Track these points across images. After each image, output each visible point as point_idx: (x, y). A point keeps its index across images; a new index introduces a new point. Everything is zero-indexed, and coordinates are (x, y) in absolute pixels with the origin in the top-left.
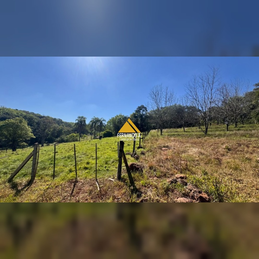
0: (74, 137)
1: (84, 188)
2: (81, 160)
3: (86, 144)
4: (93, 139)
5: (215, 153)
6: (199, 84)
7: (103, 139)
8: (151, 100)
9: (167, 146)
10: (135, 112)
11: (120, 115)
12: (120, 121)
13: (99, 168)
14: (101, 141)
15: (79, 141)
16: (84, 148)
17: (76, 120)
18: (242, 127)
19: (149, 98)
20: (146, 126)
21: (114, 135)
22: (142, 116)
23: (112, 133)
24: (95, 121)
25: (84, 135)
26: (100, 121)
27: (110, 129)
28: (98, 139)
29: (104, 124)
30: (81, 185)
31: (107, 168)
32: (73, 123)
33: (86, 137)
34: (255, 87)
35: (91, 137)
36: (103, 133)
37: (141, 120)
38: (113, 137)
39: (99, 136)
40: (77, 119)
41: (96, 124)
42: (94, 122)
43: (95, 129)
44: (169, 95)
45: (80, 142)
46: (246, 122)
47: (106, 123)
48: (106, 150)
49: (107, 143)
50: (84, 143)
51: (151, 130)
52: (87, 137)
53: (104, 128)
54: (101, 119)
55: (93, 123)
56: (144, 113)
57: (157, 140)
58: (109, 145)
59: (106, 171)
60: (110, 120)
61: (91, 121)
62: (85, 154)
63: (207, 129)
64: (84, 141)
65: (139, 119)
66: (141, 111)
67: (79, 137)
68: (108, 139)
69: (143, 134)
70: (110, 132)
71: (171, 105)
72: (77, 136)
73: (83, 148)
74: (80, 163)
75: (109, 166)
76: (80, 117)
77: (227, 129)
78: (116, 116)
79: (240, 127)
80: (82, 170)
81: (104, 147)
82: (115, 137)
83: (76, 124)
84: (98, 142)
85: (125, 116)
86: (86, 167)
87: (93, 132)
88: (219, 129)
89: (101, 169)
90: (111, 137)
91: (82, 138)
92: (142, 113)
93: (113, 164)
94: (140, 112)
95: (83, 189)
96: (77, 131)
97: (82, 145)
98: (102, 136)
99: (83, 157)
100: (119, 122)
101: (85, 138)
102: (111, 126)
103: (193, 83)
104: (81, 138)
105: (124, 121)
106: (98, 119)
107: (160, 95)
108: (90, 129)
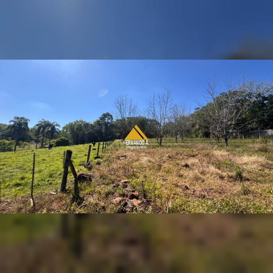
0: (4, 145)
1: (10, 208)
2: (12, 175)
3: (25, 155)
4: (40, 148)
5: (160, 161)
6: (157, 101)
7: (53, 148)
8: (115, 109)
9: (125, 156)
10: (99, 119)
11: (80, 121)
12: (80, 128)
13: (39, 182)
14: (50, 151)
15: (15, 150)
16: (21, 160)
17: (10, 122)
18: (186, 140)
19: (114, 107)
20: (111, 135)
21: (71, 144)
22: (108, 125)
23: (69, 141)
24: (43, 124)
25: (24, 143)
26: (52, 126)
27: (65, 137)
28: (46, 148)
29: (58, 129)
30: (6, 205)
31: (50, 182)
32: (5, 125)
33: (27, 145)
34: (195, 111)
35: (37, 146)
36: (56, 140)
37: (106, 128)
38: (69, 146)
39: (49, 144)
40: (13, 120)
41: (45, 130)
42: (43, 127)
43: (44, 136)
44: (133, 106)
45: (15, 152)
46: (189, 136)
47: (61, 129)
48: (55, 161)
49: (58, 153)
50: (23, 153)
51: (115, 139)
52: (30, 146)
53: (57, 134)
54: (53, 123)
55: (40, 128)
56: (109, 121)
57: (117, 150)
58: (61, 155)
59: (48, 185)
60: (67, 125)
61: (37, 125)
62: (20, 167)
63: (161, 141)
64: (22, 151)
65: (104, 127)
66: (107, 119)
67: (15, 145)
68: (62, 149)
69: (106, 144)
70: (66, 140)
71: (135, 116)
72: (11, 144)
73: (18, 160)
74: (8, 179)
75: (54, 179)
76: (18, 118)
77: (176, 141)
78: (75, 121)
79: (185, 140)
80: (11, 187)
81: (52, 158)
82: (72, 146)
83: (9, 127)
84: (46, 152)
85: (87, 122)
86: (18, 183)
87: (40, 139)
88: (171, 141)
89: (41, 183)
90: (66, 146)
91: (20, 147)
92: (108, 121)
93: (60, 176)
94: (105, 120)
95: (8, 209)
96: (11, 137)
97: (18, 156)
98: (53, 145)
99: (16, 172)
100: (78, 129)
101: (26, 147)
102: (68, 132)
103: (153, 100)
104: (17, 147)
105: (86, 128)
106: (49, 123)
107: (124, 105)
108: (36, 135)
